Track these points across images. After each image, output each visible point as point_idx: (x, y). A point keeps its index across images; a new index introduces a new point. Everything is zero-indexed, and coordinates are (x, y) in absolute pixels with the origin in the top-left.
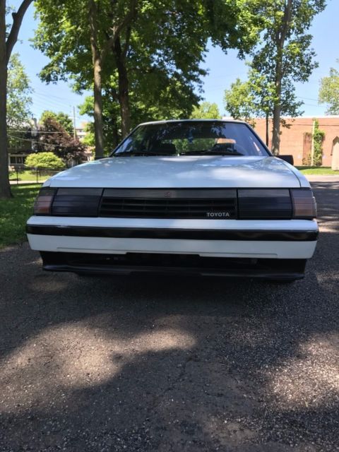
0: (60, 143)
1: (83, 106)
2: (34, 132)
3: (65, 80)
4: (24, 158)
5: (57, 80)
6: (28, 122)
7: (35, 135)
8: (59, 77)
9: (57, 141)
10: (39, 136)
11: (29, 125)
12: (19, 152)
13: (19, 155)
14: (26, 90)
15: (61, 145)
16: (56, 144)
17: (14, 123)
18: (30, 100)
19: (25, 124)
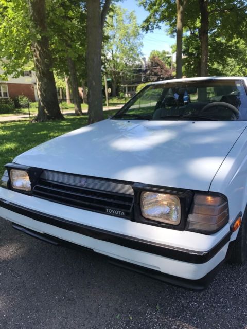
0: (161, 74)
1: (174, 46)
2: (144, 68)
3: (159, 28)
4: (136, 87)
5: (153, 29)
6: (140, 61)
7: (144, 70)
8: (155, 26)
9: (159, 73)
10: (146, 71)
11: (140, 63)
12: (134, 83)
13: (133, 85)
14: (139, 37)
15: (161, 76)
16: (158, 75)
17: (131, 62)
18: (142, 45)
19: (137, 63)
